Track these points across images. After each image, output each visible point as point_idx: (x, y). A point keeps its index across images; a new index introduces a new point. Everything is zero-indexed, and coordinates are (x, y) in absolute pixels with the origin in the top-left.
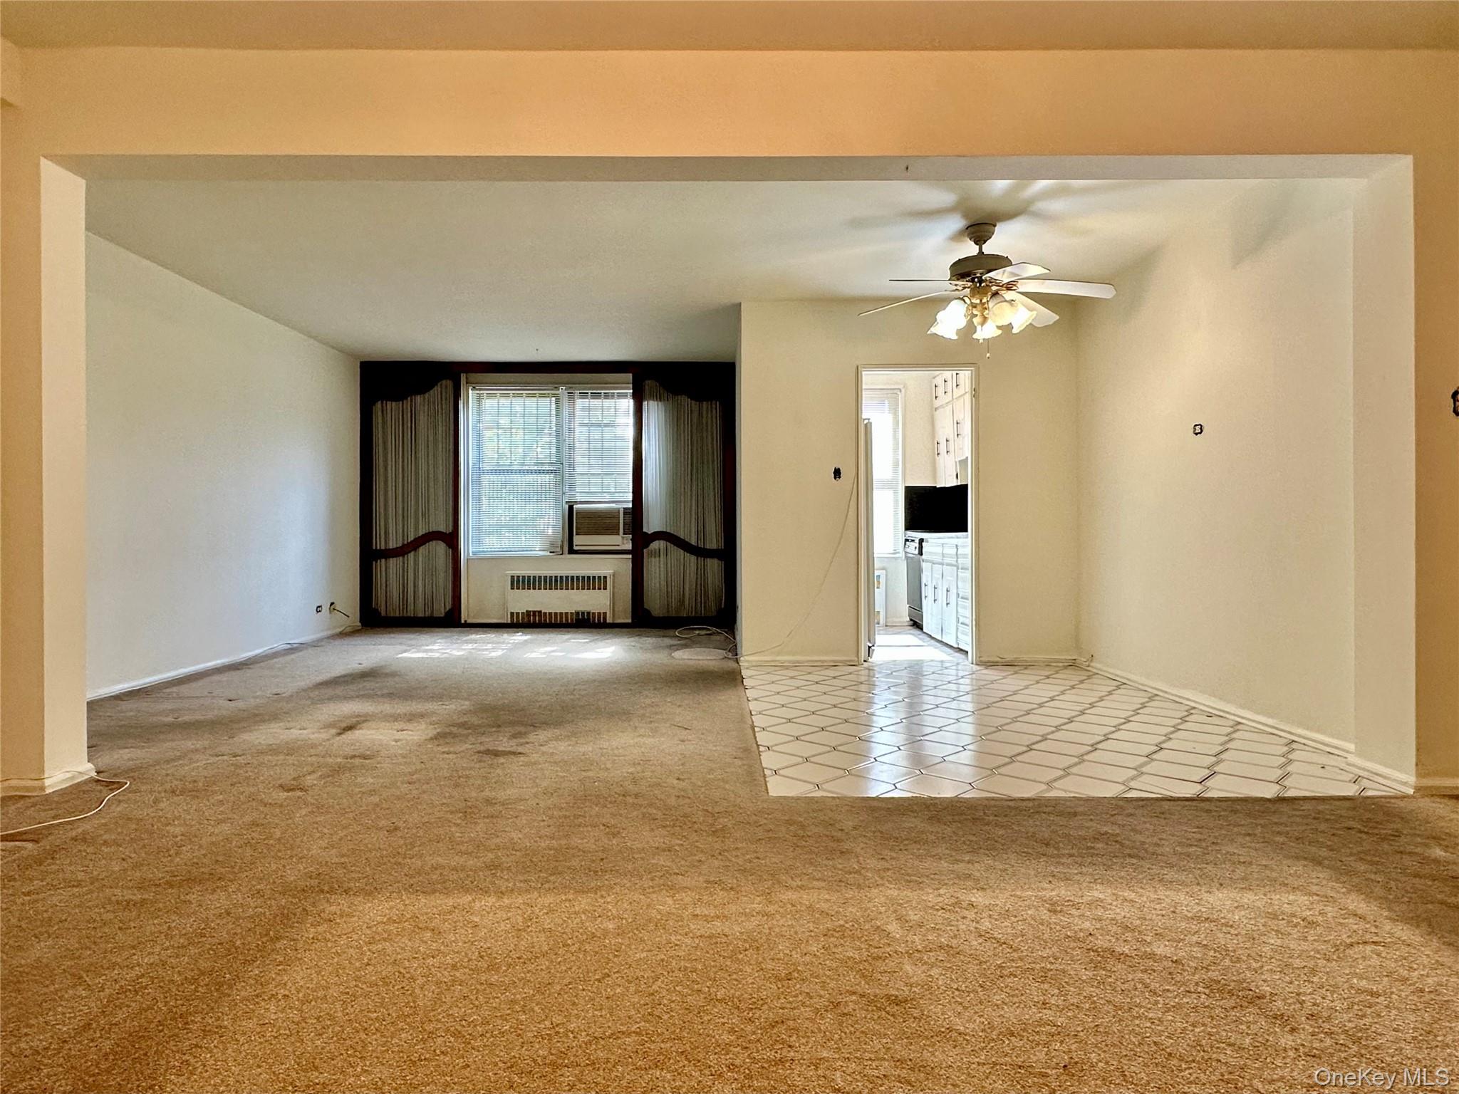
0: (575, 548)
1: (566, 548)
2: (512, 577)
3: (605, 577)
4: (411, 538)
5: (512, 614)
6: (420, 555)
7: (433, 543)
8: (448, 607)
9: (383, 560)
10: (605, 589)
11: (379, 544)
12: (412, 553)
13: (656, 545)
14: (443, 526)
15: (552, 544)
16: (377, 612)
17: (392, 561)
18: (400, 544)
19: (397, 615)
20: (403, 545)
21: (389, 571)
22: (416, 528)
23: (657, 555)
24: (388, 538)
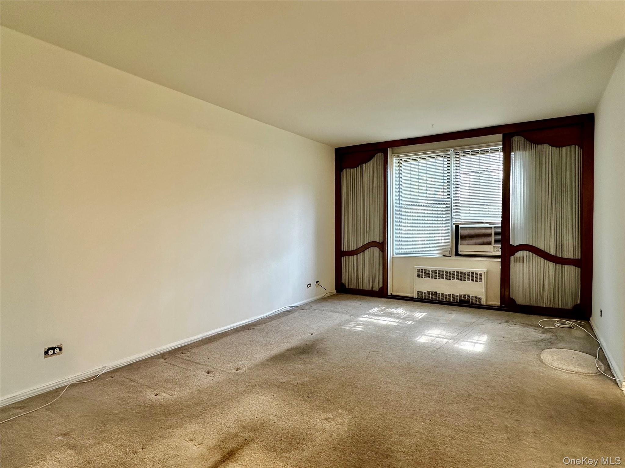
0: (459, 253)
1: (454, 253)
2: (419, 270)
3: (481, 274)
4: (361, 245)
5: (418, 292)
6: (366, 255)
7: (372, 249)
8: (381, 285)
9: (347, 257)
10: (480, 281)
11: (345, 248)
12: (362, 253)
13: (520, 254)
14: (378, 239)
15: (444, 250)
16: (343, 285)
17: (351, 257)
18: (355, 248)
19: (354, 288)
20: (357, 249)
21: (349, 262)
22: (363, 241)
23: (521, 261)
24: (349, 245)
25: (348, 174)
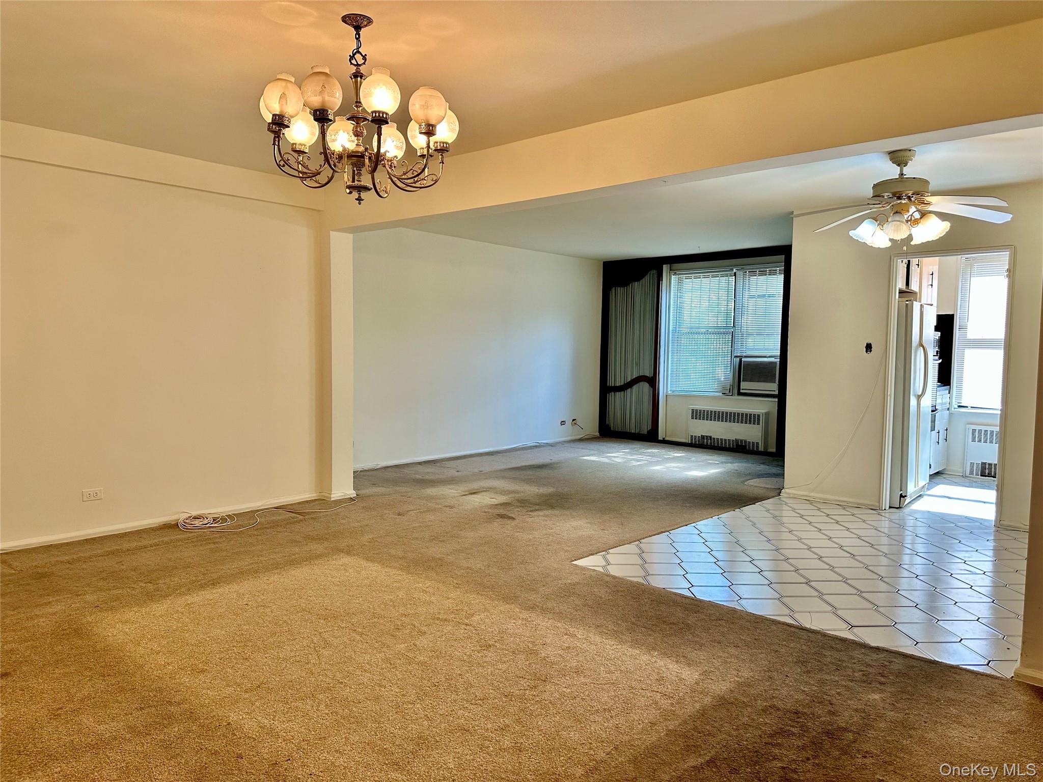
1: (736, 392)
2: (693, 410)
3: (759, 416)
4: (629, 380)
5: (692, 436)
6: (634, 390)
7: (641, 384)
8: (650, 428)
9: (613, 393)
10: (758, 424)
11: (611, 383)
12: (629, 389)
14: (648, 373)
15: (724, 388)
16: (608, 427)
17: (618, 394)
18: (622, 384)
19: (620, 430)
20: (625, 384)
21: (615, 399)
22: (632, 375)
24: (617, 378)
25: (618, 294)
